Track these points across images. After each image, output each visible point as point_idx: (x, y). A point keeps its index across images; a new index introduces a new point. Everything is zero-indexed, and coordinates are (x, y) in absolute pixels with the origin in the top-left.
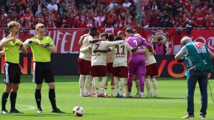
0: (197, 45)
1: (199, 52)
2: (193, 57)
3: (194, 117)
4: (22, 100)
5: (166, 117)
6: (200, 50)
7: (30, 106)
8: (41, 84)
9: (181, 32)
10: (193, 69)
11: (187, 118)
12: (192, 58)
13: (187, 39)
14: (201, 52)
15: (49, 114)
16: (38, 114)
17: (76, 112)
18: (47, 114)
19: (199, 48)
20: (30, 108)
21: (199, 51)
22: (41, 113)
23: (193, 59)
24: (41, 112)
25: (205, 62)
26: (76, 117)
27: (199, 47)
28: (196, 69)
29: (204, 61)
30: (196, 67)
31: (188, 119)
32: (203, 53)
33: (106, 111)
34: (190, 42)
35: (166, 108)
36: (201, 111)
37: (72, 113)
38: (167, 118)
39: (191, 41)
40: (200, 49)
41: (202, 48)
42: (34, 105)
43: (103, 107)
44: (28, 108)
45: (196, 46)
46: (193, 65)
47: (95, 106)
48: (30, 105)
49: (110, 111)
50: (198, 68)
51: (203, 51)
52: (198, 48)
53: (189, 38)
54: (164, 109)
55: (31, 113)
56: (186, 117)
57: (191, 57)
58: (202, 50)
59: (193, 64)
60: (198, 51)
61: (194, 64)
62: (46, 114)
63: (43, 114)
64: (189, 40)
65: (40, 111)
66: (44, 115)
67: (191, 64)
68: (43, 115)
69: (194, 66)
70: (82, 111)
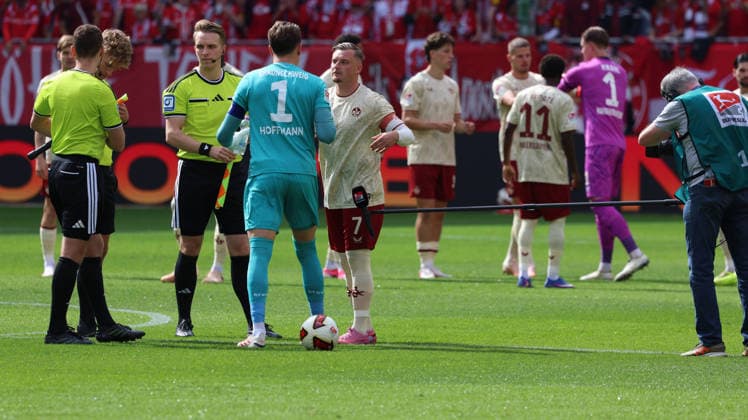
0: (718, 97)
1: (723, 125)
2: (705, 142)
3: (723, 349)
4: (123, 291)
5: (626, 352)
6: (729, 116)
7: (149, 314)
8: (198, 237)
9: (673, 53)
10: (702, 183)
11: (699, 354)
12: (700, 144)
13: (685, 75)
14: (733, 123)
15: (216, 340)
16: (178, 342)
17: (312, 333)
18: (210, 343)
19: (724, 109)
20: (149, 319)
21: (725, 121)
22: (190, 339)
23: (704, 146)
24: (189, 336)
25: (744, 157)
26: (310, 353)
27: (724, 107)
28: (716, 181)
29: (742, 154)
30: (715, 176)
31: (701, 357)
32: (738, 127)
33: (414, 331)
34: (693, 89)
35: (626, 320)
36: (743, 331)
37: (298, 336)
38: (629, 354)
39: (698, 84)
40: (730, 113)
41: (736, 108)
42: (163, 310)
43: (405, 316)
44: (144, 321)
45: (715, 101)
46: (702, 169)
47: (377, 314)
48: (148, 310)
49: (430, 330)
50: (719, 178)
51: (740, 121)
52: (720, 110)
53: (690, 74)
54: (618, 324)
55: (155, 338)
56: (694, 352)
57: (697, 141)
58: (735, 116)
59: (703, 166)
60: (720, 118)
61: (707, 164)
62: (207, 340)
63: (197, 342)
64: (690, 79)
65: (185, 329)
66: (201, 345)
67: (697, 165)
68: (198, 345)
69: (707, 174)
70: (333, 331)
